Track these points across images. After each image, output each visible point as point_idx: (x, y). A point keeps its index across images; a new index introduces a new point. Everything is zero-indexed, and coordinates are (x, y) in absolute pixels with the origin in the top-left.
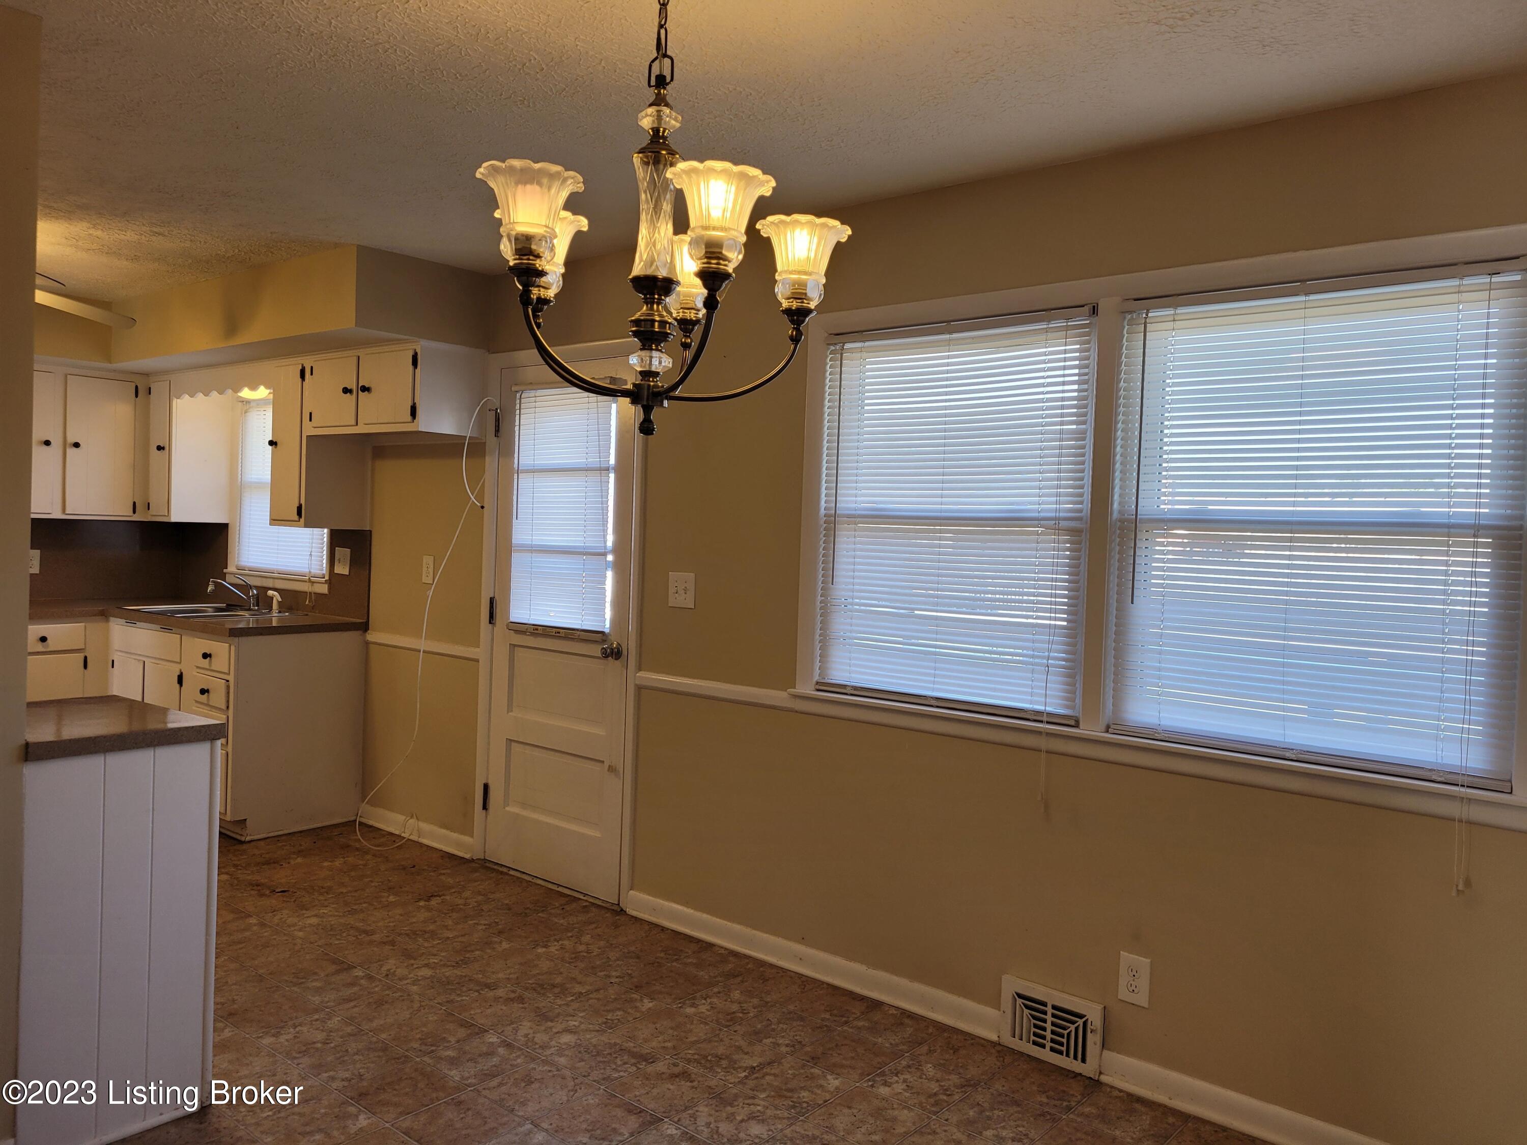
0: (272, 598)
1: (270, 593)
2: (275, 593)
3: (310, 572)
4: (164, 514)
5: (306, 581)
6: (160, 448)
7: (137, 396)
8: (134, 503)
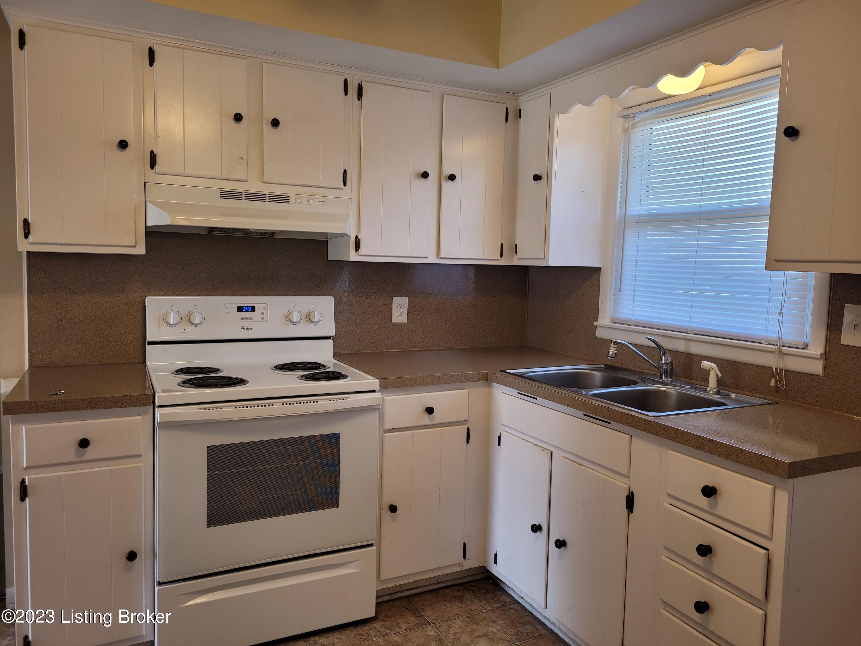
0: (707, 372)
1: (706, 364)
2: (714, 365)
3: (779, 339)
4: (541, 257)
5: (773, 352)
6: (537, 178)
7: (506, 121)
8: (502, 244)
